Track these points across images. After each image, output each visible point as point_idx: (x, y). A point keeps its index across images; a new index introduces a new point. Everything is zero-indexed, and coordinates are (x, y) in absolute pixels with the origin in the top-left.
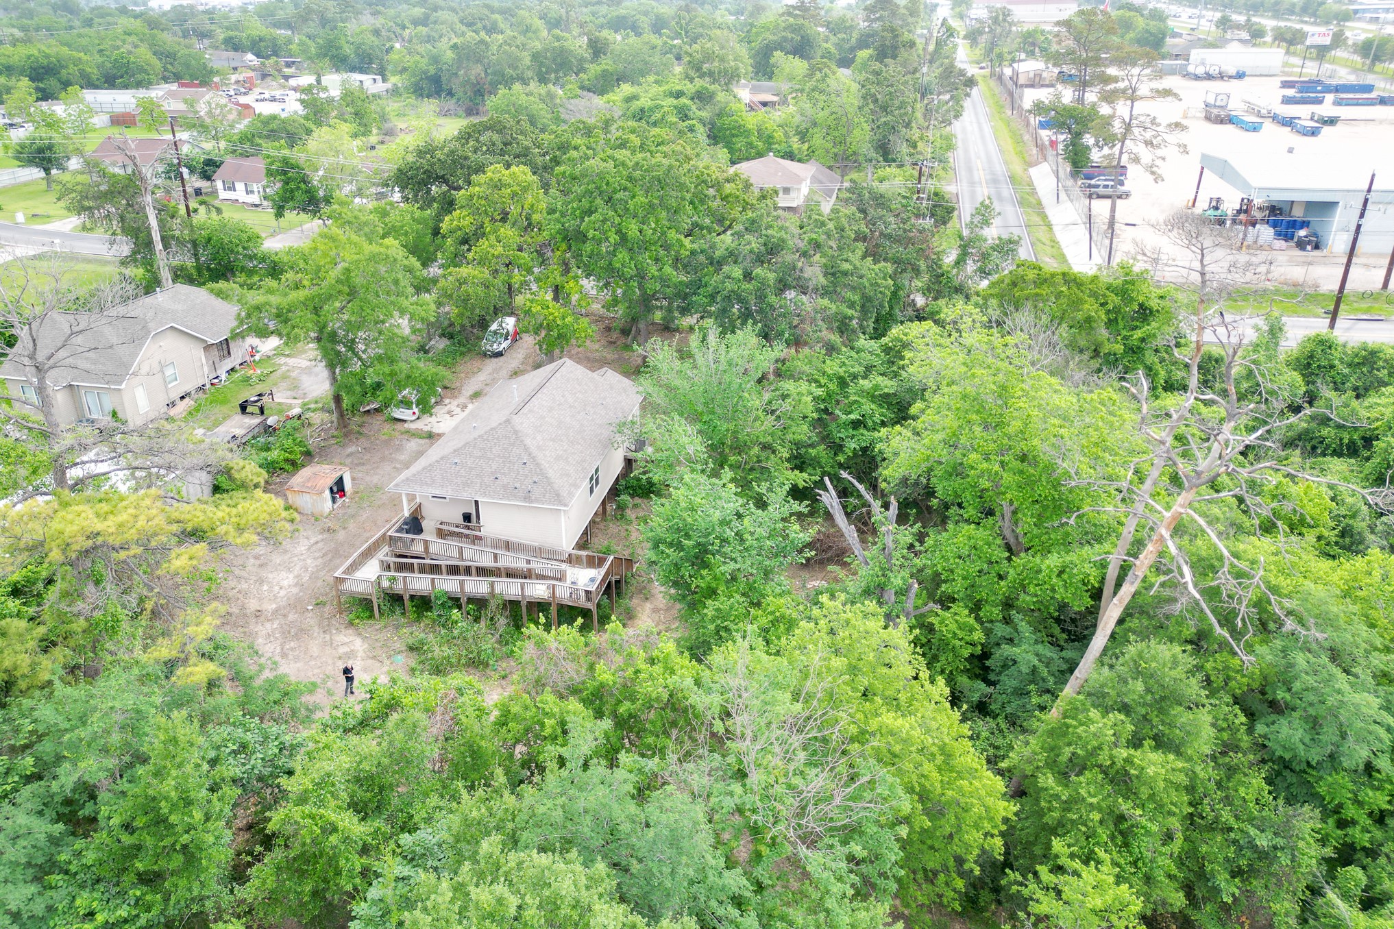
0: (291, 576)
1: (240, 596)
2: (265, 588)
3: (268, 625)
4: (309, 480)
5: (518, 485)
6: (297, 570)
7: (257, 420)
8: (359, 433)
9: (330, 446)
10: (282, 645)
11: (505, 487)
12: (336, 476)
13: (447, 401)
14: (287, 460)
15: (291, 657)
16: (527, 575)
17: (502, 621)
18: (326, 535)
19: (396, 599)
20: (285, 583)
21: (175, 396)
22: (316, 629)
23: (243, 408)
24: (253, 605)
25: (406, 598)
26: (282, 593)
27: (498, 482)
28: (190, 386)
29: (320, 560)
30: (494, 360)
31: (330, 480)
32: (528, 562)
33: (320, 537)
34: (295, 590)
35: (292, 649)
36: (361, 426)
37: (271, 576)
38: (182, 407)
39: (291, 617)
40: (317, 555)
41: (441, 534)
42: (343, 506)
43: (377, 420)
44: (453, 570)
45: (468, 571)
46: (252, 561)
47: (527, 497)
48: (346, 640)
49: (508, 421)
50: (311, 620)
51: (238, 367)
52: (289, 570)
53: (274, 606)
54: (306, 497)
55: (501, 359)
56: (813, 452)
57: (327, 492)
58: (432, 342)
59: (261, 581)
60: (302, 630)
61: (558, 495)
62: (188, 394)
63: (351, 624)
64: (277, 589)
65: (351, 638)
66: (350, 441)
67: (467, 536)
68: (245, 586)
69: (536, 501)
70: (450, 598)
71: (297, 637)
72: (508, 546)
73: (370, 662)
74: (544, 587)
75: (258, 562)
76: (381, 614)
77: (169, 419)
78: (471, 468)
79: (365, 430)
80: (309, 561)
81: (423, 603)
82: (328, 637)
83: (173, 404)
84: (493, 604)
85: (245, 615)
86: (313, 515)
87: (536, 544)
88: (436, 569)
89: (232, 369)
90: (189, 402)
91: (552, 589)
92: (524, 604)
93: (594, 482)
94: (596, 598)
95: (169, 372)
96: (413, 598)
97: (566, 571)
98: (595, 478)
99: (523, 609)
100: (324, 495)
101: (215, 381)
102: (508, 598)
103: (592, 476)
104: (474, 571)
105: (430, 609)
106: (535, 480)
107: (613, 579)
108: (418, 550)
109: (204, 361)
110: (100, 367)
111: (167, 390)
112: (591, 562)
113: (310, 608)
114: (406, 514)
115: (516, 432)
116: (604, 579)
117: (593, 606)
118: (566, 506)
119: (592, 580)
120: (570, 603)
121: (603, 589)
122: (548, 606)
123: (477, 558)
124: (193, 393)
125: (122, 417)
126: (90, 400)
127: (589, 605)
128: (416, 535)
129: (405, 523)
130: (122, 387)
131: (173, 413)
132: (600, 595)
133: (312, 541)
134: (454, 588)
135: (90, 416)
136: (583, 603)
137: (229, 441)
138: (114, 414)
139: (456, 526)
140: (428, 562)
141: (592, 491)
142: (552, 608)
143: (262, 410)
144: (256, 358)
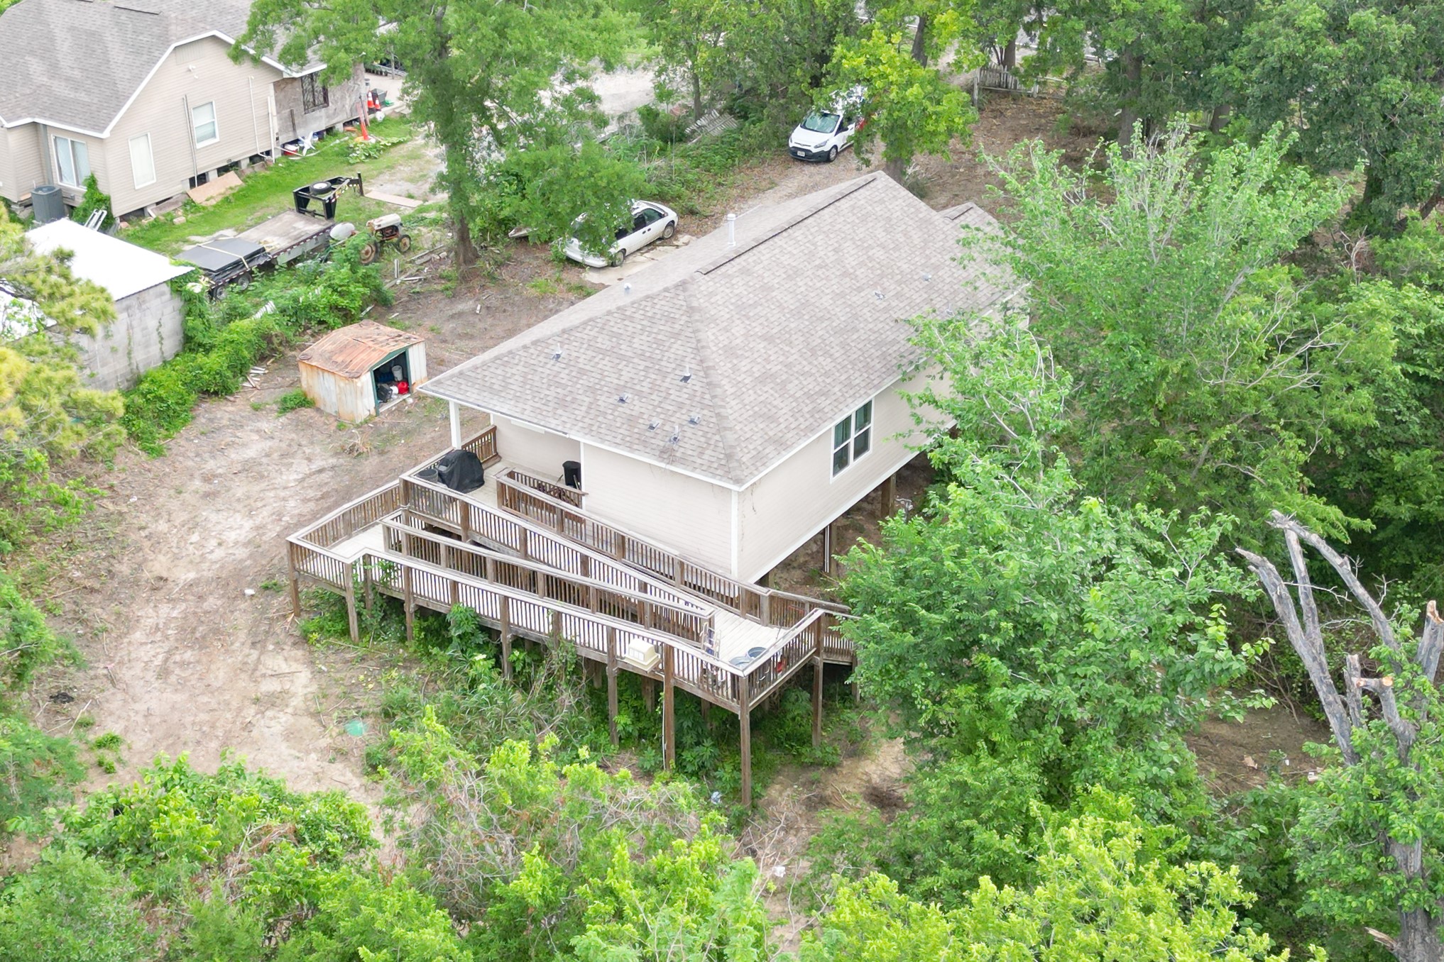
0: (248, 524)
1: (147, 544)
2: (195, 538)
3: (165, 609)
4: (342, 349)
5: (656, 421)
6: (264, 516)
7: (314, 227)
8: (491, 277)
9: (431, 293)
10: (170, 653)
11: (631, 420)
12: (394, 348)
13: (684, 238)
14: (334, 308)
15: (173, 679)
16: (633, 613)
17: (567, 697)
18: (343, 460)
19: (393, 606)
20: (231, 536)
21: (208, 164)
22: (242, 635)
23: (301, 202)
24: (159, 565)
25: (410, 608)
26: (219, 553)
27: (623, 409)
28: (241, 153)
29: (312, 505)
30: (810, 169)
31: (378, 357)
32: (644, 587)
33: (333, 461)
34: (241, 553)
35: (183, 664)
36: (499, 265)
37: (214, 517)
38: (218, 187)
39: (212, 602)
40: (311, 493)
41: (512, 499)
42: (399, 408)
43: (531, 261)
44: (507, 574)
45: (531, 581)
46: (197, 483)
47: (667, 454)
48: (284, 668)
49: (682, 285)
50: (242, 618)
51: (340, 127)
52: (250, 512)
53: (192, 575)
54: (329, 381)
55: (825, 168)
56: (1400, 461)
57: (367, 381)
58: (701, 122)
59: (192, 524)
60: (216, 631)
61: (729, 457)
62: (235, 165)
63: (304, 638)
64: (214, 542)
65: (295, 666)
66: (470, 290)
67: (551, 509)
68: (162, 526)
69: (683, 461)
70: (484, 629)
71: (201, 643)
72: (622, 546)
73: (307, 721)
74: (647, 647)
75: (207, 488)
76: (363, 631)
77: (189, 204)
78: (582, 372)
79: (505, 274)
80: (292, 503)
81: (435, 625)
82: (255, 654)
83: (202, 179)
84: (557, 656)
85: (136, 583)
86: (338, 417)
87: (673, 552)
88: (475, 565)
89: (330, 130)
90: (232, 179)
91: (668, 653)
92: (612, 672)
93: (851, 441)
94: (750, 697)
95: (201, 119)
96: (422, 612)
97: (711, 621)
98: (854, 434)
99: (612, 684)
100: (359, 383)
101: (291, 148)
102: (584, 653)
103: (843, 429)
104: (541, 583)
105: (444, 643)
106: (695, 416)
107: (820, 661)
108: (452, 518)
109: (272, 108)
110: (83, 96)
111: (193, 152)
112: (784, 613)
113: (249, 592)
114: (456, 444)
115: (691, 310)
116: (789, 654)
117: (742, 711)
118: (738, 481)
119: (754, 652)
120: (699, 693)
121: (781, 678)
122: (658, 685)
123: (552, 558)
124: (244, 164)
125: (103, 188)
126: (61, 154)
127: (734, 707)
128: (462, 488)
129: (444, 462)
130: (105, 135)
131: (199, 194)
132: (769, 689)
133: (314, 467)
134: (490, 610)
135: (57, 182)
136: (724, 698)
137: (251, 257)
138: (92, 183)
139: (541, 487)
140: (465, 546)
141: (841, 461)
142: (666, 696)
143: (330, 210)
144: (380, 116)
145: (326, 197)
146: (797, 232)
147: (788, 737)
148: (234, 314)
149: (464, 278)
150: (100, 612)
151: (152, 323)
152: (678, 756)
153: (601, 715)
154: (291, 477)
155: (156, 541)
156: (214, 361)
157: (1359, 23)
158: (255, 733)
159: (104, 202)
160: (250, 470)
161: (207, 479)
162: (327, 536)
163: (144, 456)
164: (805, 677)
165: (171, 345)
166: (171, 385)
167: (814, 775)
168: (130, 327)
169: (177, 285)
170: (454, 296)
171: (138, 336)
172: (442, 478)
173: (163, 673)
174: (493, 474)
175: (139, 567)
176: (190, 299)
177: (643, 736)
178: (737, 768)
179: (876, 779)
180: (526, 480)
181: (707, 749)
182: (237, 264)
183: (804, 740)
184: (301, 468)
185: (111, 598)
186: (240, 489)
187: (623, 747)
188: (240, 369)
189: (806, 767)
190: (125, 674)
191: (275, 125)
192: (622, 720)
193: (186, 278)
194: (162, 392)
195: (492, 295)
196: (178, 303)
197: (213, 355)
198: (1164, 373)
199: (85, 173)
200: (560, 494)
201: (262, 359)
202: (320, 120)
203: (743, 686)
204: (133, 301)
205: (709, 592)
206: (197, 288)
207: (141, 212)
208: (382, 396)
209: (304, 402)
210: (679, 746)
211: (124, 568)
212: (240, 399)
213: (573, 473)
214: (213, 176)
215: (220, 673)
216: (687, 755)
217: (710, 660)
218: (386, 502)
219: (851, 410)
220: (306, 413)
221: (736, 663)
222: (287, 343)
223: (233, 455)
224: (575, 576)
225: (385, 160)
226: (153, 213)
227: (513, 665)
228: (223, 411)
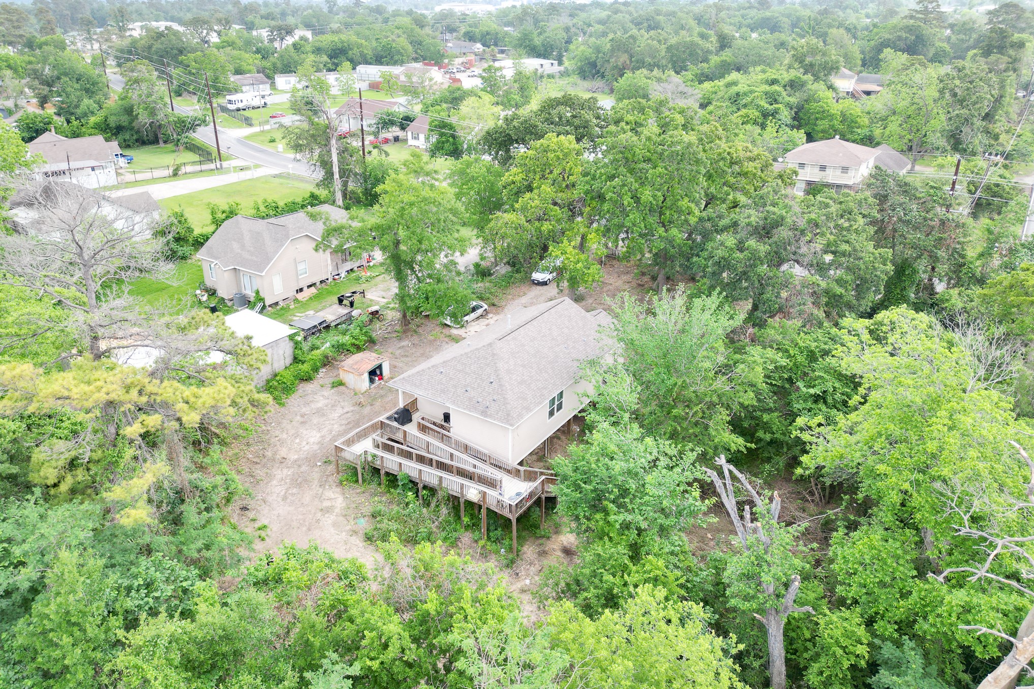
0: (319, 435)
1: (278, 443)
2: (297, 441)
3: (285, 471)
4: (356, 363)
5: (480, 400)
6: (325, 431)
8: (415, 331)
9: (390, 338)
10: (287, 490)
11: (470, 399)
12: (377, 363)
14: (353, 345)
15: (288, 501)
16: (470, 476)
17: (444, 510)
18: (356, 408)
19: (376, 471)
20: (312, 440)
21: (304, 284)
22: (316, 482)
23: (340, 301)
24: (283, 452)
25: (382, 472)
26: (307, 447)
27: (467, 394)
28: (317, 280)
29: (344, 427)
31: (370, 367)
33: (352, 408)
34: (316, 447)
35: (293, 494)
36: (418, 327)
37: (305, 432)
38: (307, 293)
39: (304, 468)
40: (344, 422)
41: (423, 428)
42: (378, 386)
43: (430, 325)
44: (421, 459)
45: (430, 462)
46: (298, 418)
47: (484, 413)
48: (333, 496)
49: (490, 345)
50: (316, 475)
51: (356, 269)
52: (319, 430)
53: (296, 457)
54: (351, 376)
57: (366, 376)
58: (499, 268)
59: (297, 435)
60: (306, 481)
61: (508, 415)
62: (314, 285)
63: (341, 483)
64: (305, 443)
65: (337, 495)
66: (407, 337)
67: (439, 433)
68: (284, 436)
69: (490, 416)
70: (411, 481)
71: (299, 485)
72: (466, 449)
73: (342, 518)
74: (476, 492)
75: (302, 420)
76: (364, 481)
77: (296, 300)
78: (451, 379)
79: (420, 331)
80: (336, 426)
81: (392, 480)
82: (321, 490)
83: (301, 290)
84: (440, 494)
85: (274, 460)
86: (354, 390)
87: (487, 452)
88: (408, 455)
89: (352, 270)
90: (313, 290)
91: (484, 494)
92: (462, 501)
93: (555, 406)
94: (516, 512)
95: (301, 267)
96: (387, 474)
97: (501, 481)
98: (556, 403)
99: (462, 505)
100: (363, 377)
101: (336, 277)
102: (451, 493)
103: (552, 402)
104: (434, 464)
105: (396, 487)
106: (495, 398)
107: (543, 496)
108: (399, 436)
109: (329, 262)
110: (254, 258)
111: (298, 280)
112: (530, 477)
113: (319, 464)
114: (401, 405)
115: (494, 355)
116: (531, 495)
117: (513, 518)
118: (512, 425)
119: (518, 494)
120: (496, 510)
121: (528, 504)
122: (480, 507)
123: (439, 454)
124: (318, 284)
125: (262, 295)
126: (245, 281)
127: (510, 516)
128: (403, 424)
129: (396, 413)
130: (263, 274)
131: (300, 296)
132: (524, 509)
133: (345, 411)
134: (414, 475)
135: (244, 292)
136: (506, 513)
137: (320, 324)
138: (257, 292)
139: (434, 424)
140: (404, 447)
141: (551, 413)
142: (483, 511)
143: (352, 304)
144: (371, 264)
145: (350, 299)
146: (534, 322)
147: (531, 526)
148: (313, 348)
149: (405, 332)
150: (259, 472)
151: (281, 352)
152: (488, 534)
153: (458, 517)
154: (336, 415)
155: (282, 442)
156: (306, 367)
157: (749, 246)
158: (321, 523)
159: (262, 300)
160: (320, 412)
161: (302, 416)
162: (349, 442)
163: (277, 406)
164: (538, 502)
165: (289, 360)
166: (288, 376)
167: (541, 541)
168: (273, 354)
169: (291, 337)
170: (400, 339)
171: (275, 357)
172: (396, 420)
173: (285, 498)
174: (416, 417)
175: (275, 453)
176: (296, 343)
177: (474, 526)
178: (511, 539)
179: (565, 543)
180: (428, 421)
181: (499, 532)
182: (315, 327)
183: (537, 527)
184: (340, 411)
185: (264, 466)
186: (315, 420)
187: (466, 530)
188: (316, 370)
189: (537, 538)
190: (270, 499)
191: (330, 268)
192: (466, 520)
193: (295, 334)
194: (285, 380)
195: (415, 339)
196: (292, 344)
197: (305, 365)
198: (676, 384)
199: (255, 288)
200: (442, 427)
201: (325, 365)
202: (348, 266)
203: (514, 509)
204: (274, 344)
205: (500, 468)
206: (299, 338)
207: (277, 304)
208: (372, 381)
209: (341, 384)
210: (488, 530)
211: (269, 454)
212: (315, 382)
213: (447, 417)
214: (305, 289)
215: (307, 499)
216: (491, 534)
217: (500, 498)
218: (374, 428)
219: (555, 395)
220: (342, 388)
221: (510, 499)
222: (334, 359)
223: (313, 406)
224: (448, 462)
225: (373, 282)
226: (281, 304)
227: (423, 496)
228: (308, 387)
